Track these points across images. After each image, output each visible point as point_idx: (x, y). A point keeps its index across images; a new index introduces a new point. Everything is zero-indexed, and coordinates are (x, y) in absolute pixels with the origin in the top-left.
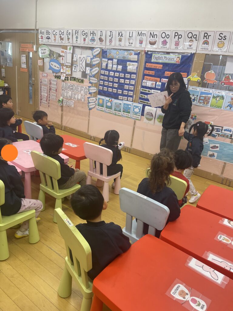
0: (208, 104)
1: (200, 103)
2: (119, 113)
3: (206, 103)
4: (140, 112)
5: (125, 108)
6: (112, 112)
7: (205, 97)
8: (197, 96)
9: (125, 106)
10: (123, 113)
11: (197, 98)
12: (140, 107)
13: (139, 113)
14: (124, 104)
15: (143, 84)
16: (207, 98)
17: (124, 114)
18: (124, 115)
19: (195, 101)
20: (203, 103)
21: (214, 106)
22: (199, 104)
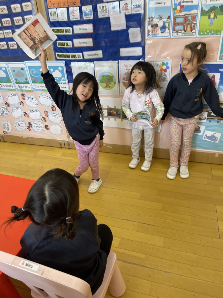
0: (194, 31)
1: (177, 32)
2: (26, 87)
3: (189, 29)
4: (63, 76)
5: (35, 75)
6: (14, 88)
7: (186, 18)
8: (169, 17)
9: (33, 71)
10: (33, 84)
11: (169, 23)
12: (61, 67)
13: (63, 78)
14: (30, 68)
15: (52, 19)
16: (190, 18)
17: (36, 86)
18: (37, 88)
19: (167, 30)
20: (183, 32)
21: (206, 31)
22: (175, 34)
